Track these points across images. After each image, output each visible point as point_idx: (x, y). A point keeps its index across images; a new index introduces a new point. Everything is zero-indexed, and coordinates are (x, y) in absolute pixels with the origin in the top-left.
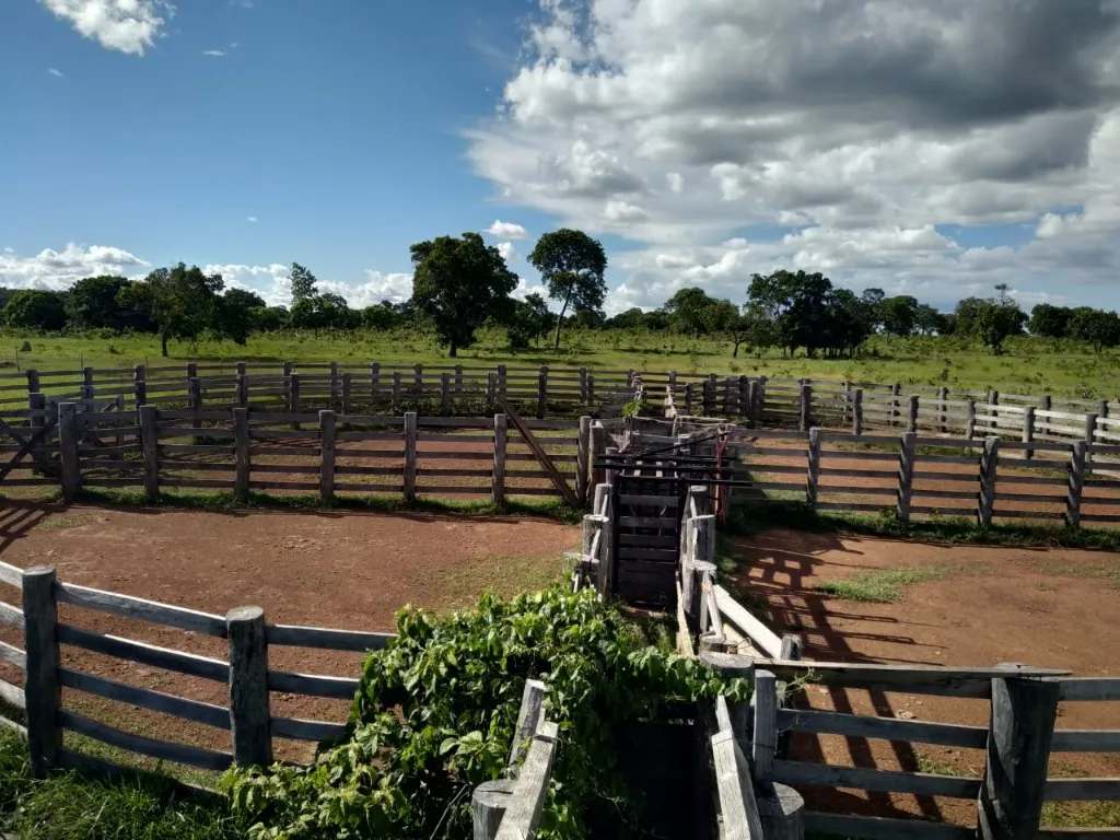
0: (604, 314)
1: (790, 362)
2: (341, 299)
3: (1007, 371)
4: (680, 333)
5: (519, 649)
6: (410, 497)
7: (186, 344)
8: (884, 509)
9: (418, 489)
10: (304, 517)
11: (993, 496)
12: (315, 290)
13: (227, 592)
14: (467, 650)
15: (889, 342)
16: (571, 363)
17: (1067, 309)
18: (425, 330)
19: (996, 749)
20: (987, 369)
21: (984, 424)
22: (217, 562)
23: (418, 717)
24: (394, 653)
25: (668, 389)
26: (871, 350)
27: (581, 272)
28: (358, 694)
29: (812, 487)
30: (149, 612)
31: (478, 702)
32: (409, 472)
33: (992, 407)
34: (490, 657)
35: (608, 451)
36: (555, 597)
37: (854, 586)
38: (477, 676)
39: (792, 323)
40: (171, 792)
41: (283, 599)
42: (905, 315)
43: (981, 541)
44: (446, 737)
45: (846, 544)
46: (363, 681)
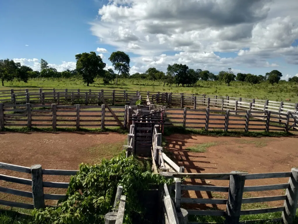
0: (129, 74)
1: (178, 88)
2: (55, 69)
3: (231, 90)
4: (150, 80)
5: (113, 174)
6: (78, 128)
7: (9, 82)
8: (202, 128)
9: (80, 125)
10: (48, 134)
11: (228, 124)
12: (48, 67)
13: (27, 156)
14: (99, 175)
15: (202, 82)
16: (121, 88)
17: (245, 74)
18: (80, 78)
19: (231, 192)
20: (226, 90)
21: (226, 105)
22: (23, 148)
23: (86, 193)
24: (79, 176)
25: (148, 96)
26: (198, 85)
27: (123, 63)
28: (69, 187)
29: (184, 123)
30: (7, 167)
31: (103, 189)
32: (78, 121)
33: (228, 101)
34: (105, 176)
35: (133, 115)
36: (122, 159)
37: (195, 148)
38: (102, 181)
39: (178, 77)
40: (16, 215)
41: (44, 158)
42: (206, 75)
43: (225, 135)
44: (94, 198)
45: (193, 137)
46: (70, 183)
